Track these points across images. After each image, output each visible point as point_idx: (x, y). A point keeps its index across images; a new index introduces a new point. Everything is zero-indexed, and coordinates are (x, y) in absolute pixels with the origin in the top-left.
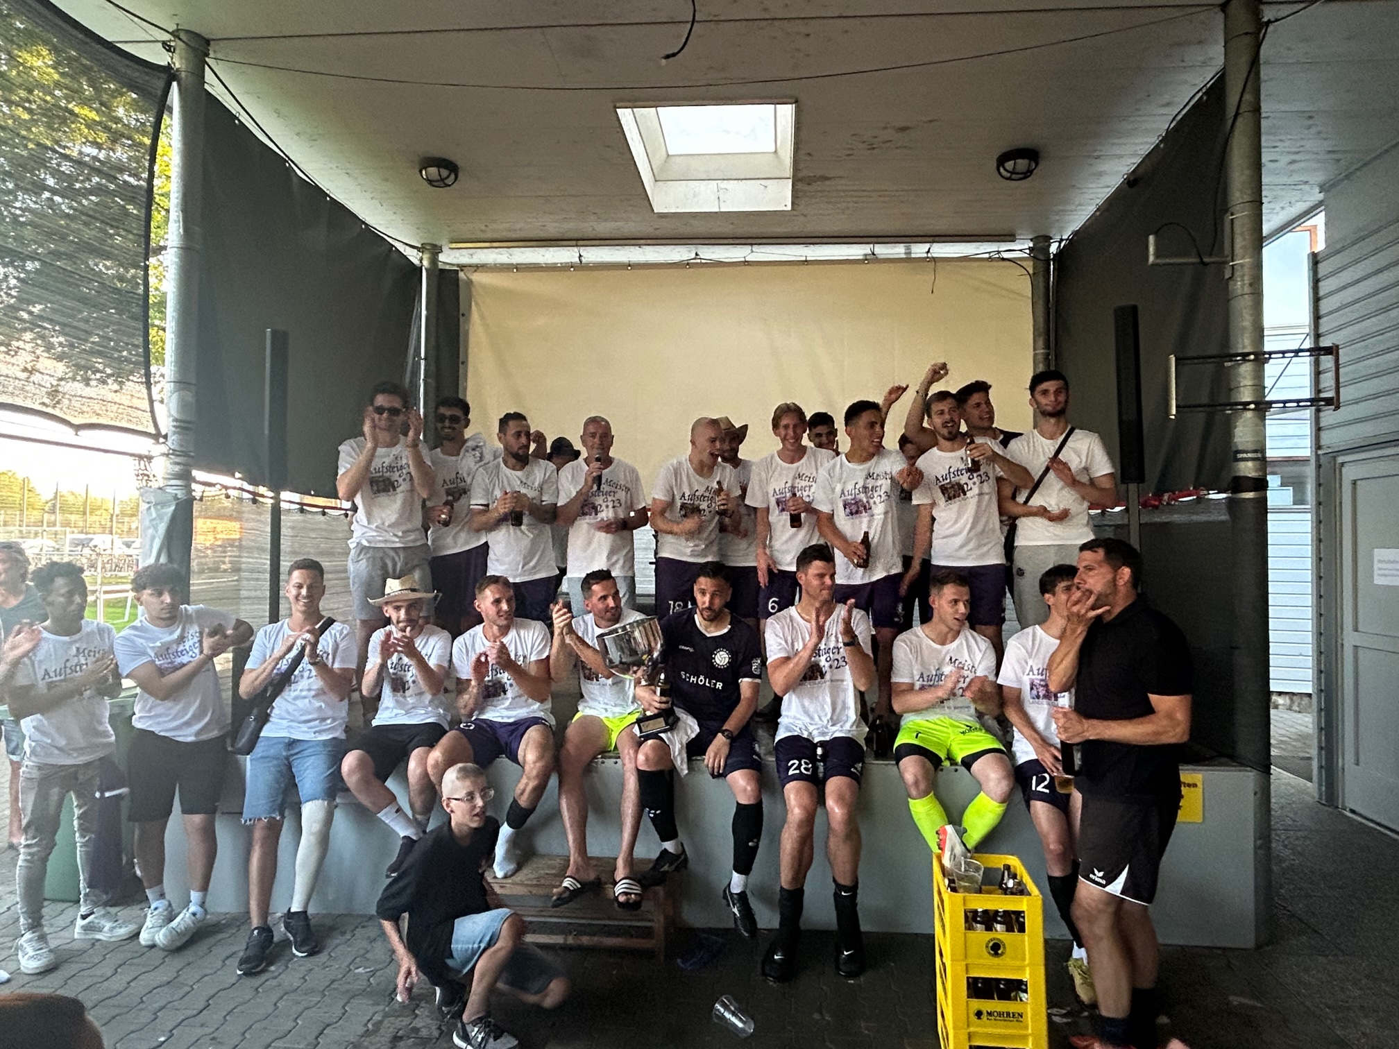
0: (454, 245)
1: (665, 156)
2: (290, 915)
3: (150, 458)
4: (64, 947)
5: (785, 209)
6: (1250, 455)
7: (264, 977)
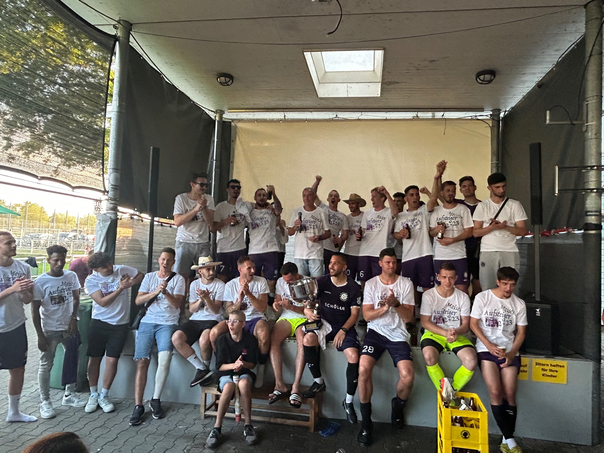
0: (230, 111)
1: (324, 72)
2: (153, 400)
3: (101, 201)
4: (57, 408)
5: (377, 96)
6: (593, 213)
7: (141, 426)
